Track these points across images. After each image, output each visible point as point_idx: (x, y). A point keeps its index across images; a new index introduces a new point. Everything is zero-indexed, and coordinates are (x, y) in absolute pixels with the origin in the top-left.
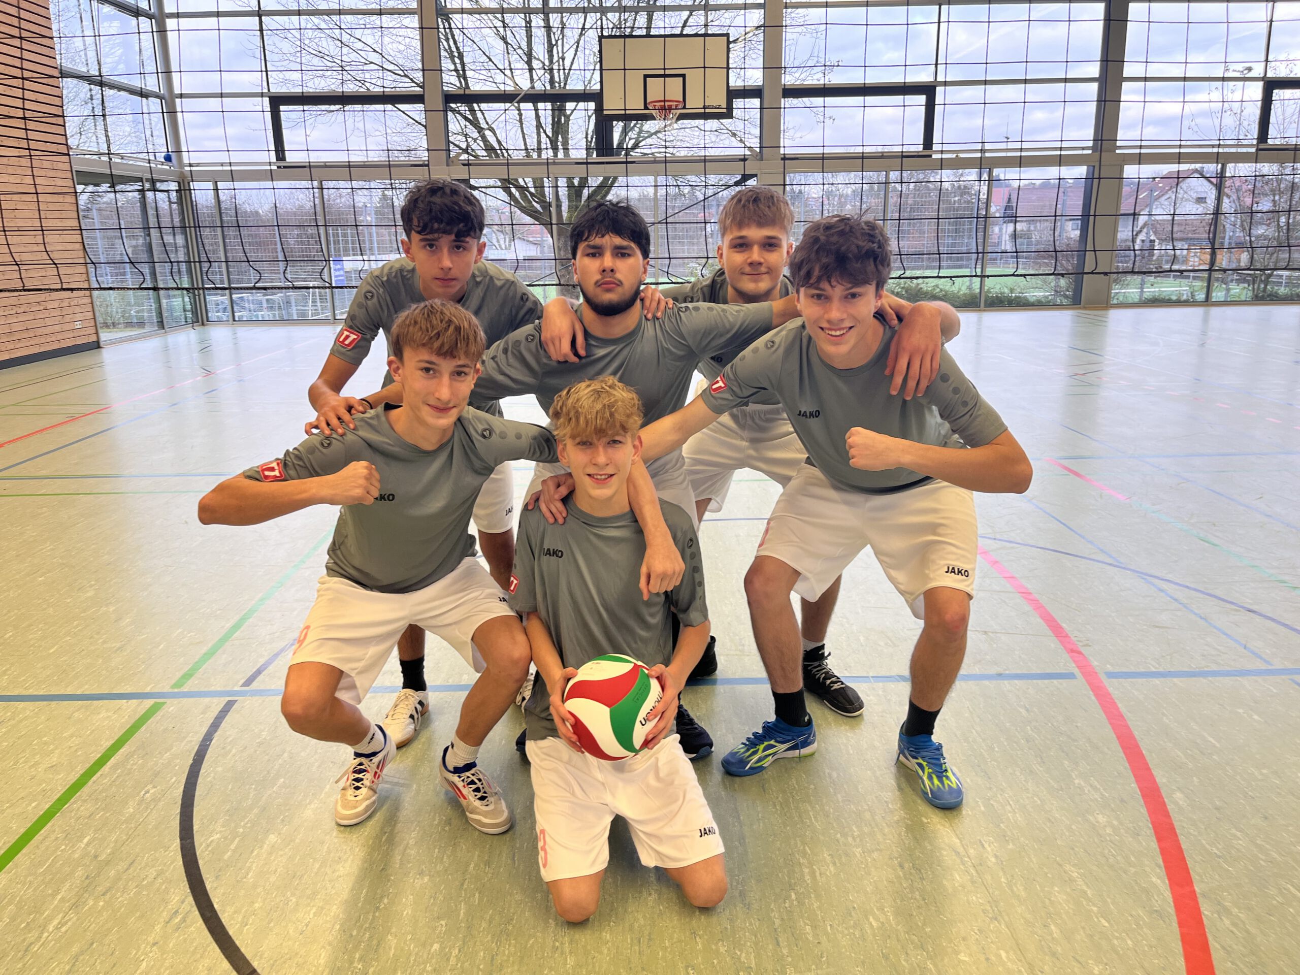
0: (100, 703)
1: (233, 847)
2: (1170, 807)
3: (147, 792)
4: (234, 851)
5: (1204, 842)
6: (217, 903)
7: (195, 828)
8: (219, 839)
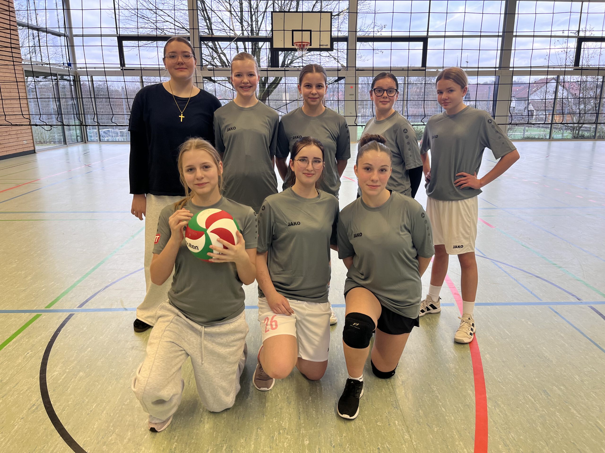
0: (12, 314)
1: (63, 378)
2: (483, 361)
3: (28, 353)
4: (63, 379)
5: (495, 376)
6: (53, 401)
7: (47, 369)
8: (57, 374)
